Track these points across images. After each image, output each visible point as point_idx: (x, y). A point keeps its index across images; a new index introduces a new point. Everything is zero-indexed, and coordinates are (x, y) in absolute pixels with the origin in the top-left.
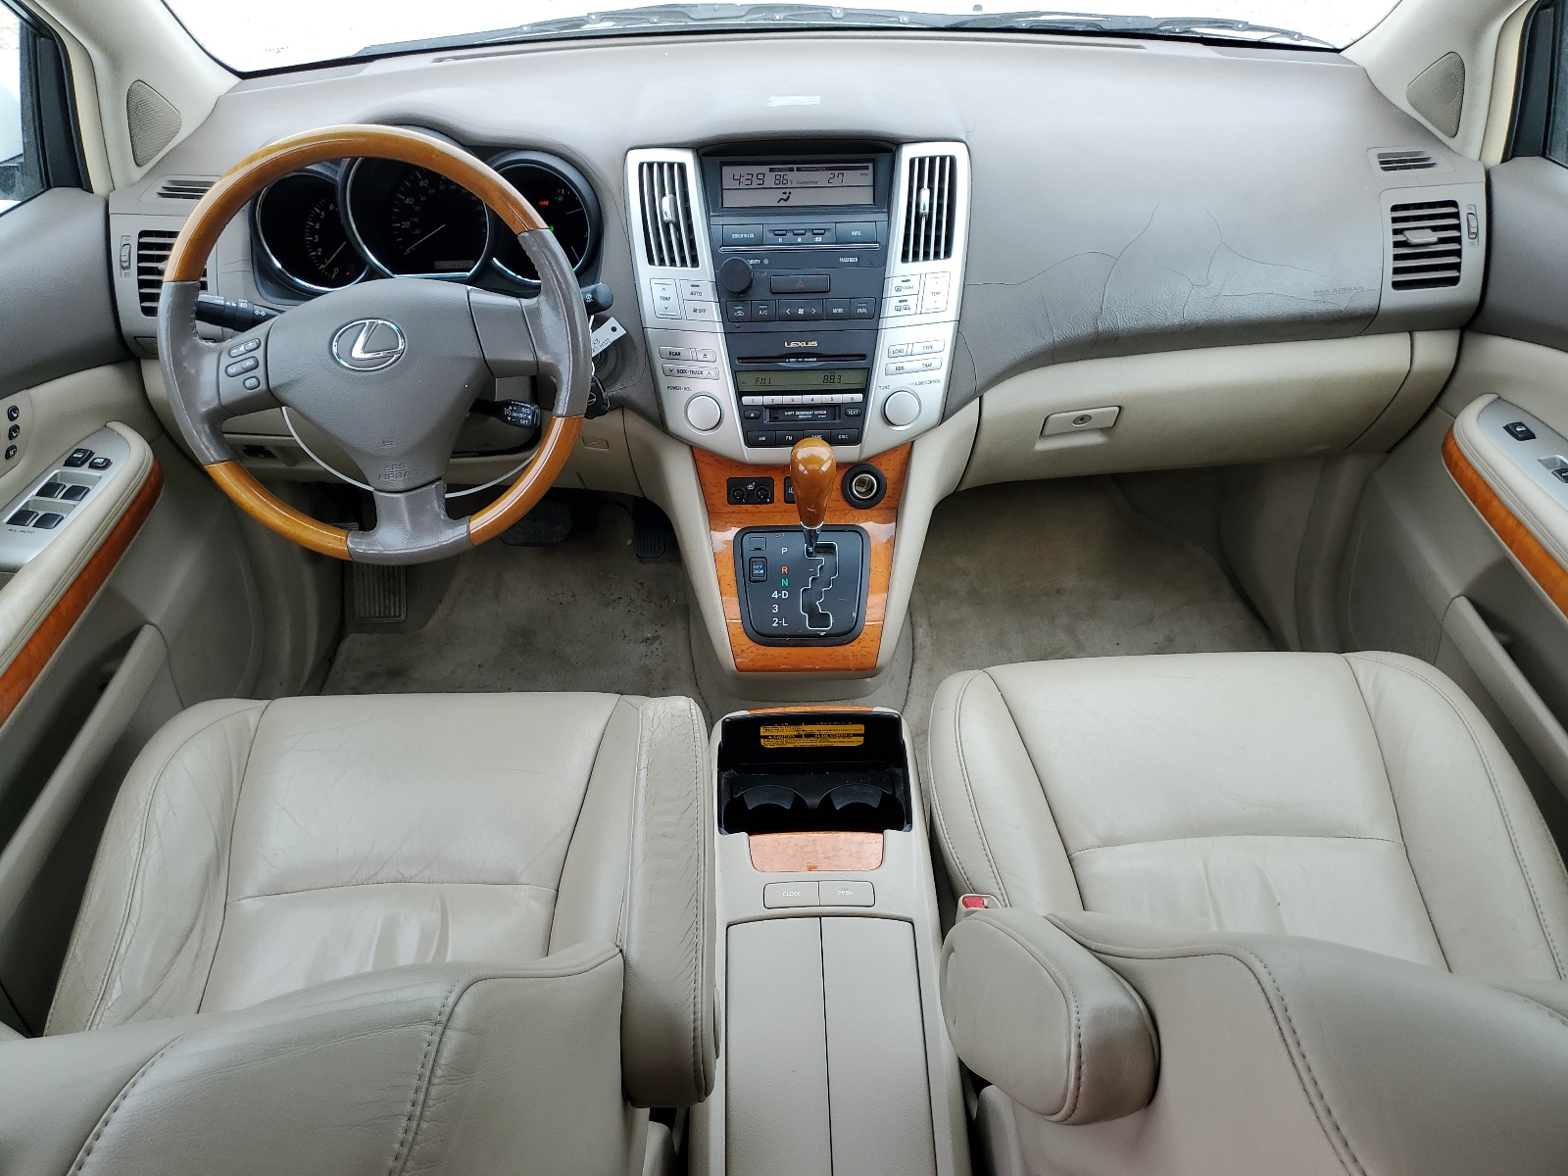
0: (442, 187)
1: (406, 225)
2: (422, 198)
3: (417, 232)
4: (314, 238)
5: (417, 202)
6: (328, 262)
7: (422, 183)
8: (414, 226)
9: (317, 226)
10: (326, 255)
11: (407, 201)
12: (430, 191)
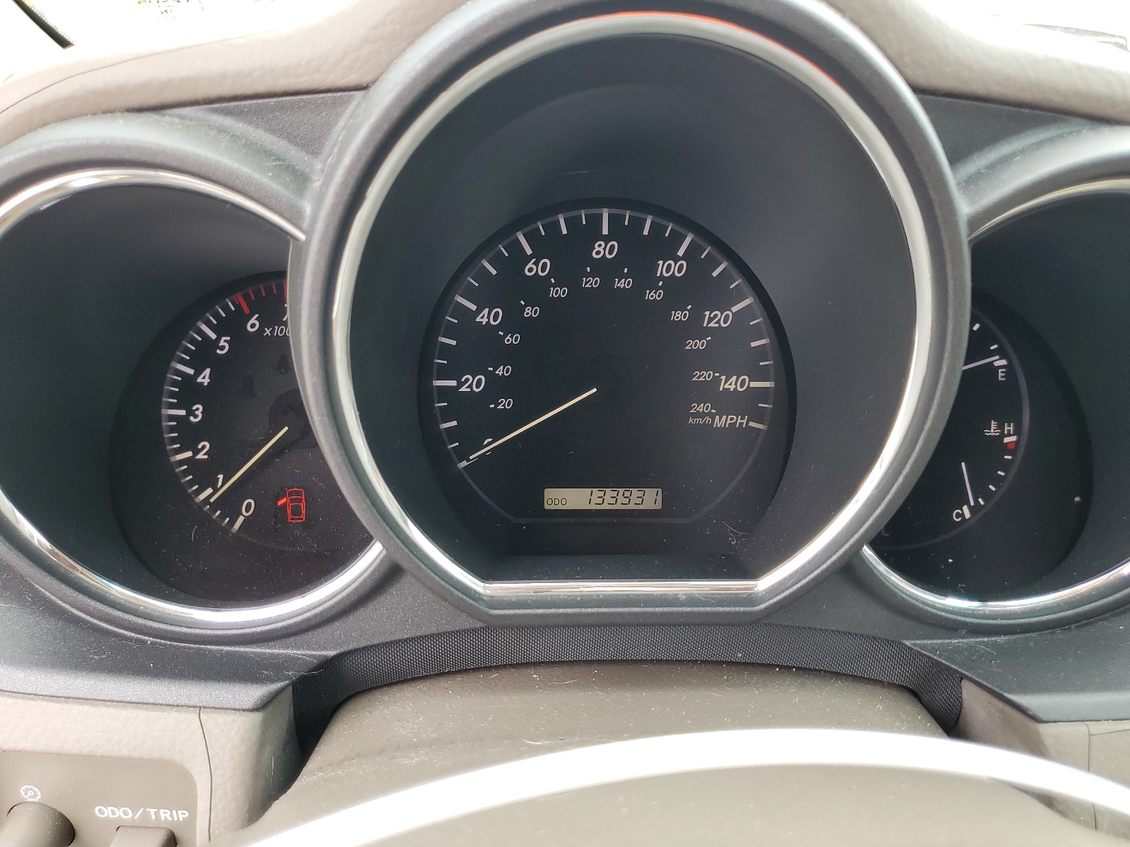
0: (591, 283)
1: (473, 383)
2: (529, 312)
3: (505, 404)
4: (191, 413)
5: (511, 324)
6: (224, 484)
7: (531, 269)
8: (496, 387)
9: (204, 378)
10: (223, 461)
11: (482, 319)
12: (553, 293)
